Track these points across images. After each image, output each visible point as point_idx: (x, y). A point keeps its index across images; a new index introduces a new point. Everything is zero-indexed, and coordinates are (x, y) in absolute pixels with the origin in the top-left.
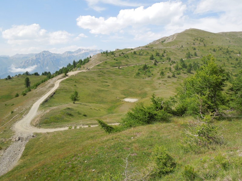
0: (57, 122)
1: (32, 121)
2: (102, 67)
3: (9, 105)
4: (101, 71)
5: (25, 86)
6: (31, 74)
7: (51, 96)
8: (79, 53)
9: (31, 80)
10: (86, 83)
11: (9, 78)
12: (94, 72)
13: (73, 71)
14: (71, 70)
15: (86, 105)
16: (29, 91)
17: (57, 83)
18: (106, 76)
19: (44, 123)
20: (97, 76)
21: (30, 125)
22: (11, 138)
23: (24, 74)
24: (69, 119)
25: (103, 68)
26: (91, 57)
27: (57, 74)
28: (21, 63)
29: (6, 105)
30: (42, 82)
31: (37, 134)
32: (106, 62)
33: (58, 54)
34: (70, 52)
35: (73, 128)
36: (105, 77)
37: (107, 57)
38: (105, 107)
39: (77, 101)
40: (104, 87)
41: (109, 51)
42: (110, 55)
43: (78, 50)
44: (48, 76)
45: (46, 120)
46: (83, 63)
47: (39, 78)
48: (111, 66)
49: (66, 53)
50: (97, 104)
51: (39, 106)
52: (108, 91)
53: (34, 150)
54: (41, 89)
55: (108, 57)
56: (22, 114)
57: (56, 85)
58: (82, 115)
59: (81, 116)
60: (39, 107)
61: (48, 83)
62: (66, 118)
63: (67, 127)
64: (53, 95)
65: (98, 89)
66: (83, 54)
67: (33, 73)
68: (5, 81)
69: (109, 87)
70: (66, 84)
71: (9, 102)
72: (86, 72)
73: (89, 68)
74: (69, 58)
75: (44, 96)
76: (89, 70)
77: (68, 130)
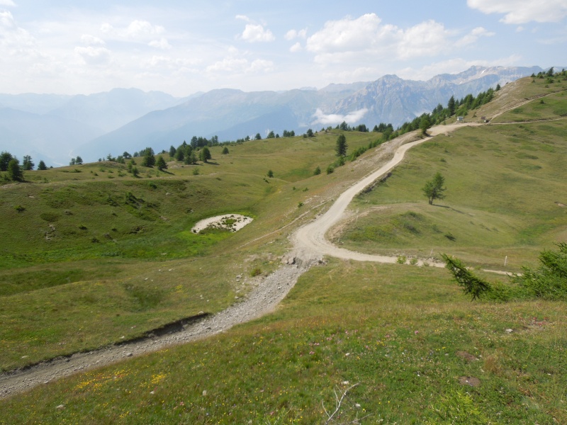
0: (379, 242)
1: (329, 230)
2: (528, 114)
3: (299, 190)
4: (521, 127)
5: (336, 153)
6: (351, 127)
7: (382, 181)
8: (470, 78)
9: (348, 142)
10: (473, 155)
11: (310, 134)
12: (501, 128)
13: (445, 124)
14: (440, 121)
15: (459, 212)
16: (340, 165)
17: (399, 152)
18: (534, 141)
19: (351, 239)
20: (507, 139)
21: (323, 237)
22: (281, 257)
23: (338, 127)
24: (408, 240)
25: (530, 118)
26: (499, 88)
27: (407, 129)
28: (337, 104)
29: (294, 189)
30: (370, 148)
31: (329, 259)
32: (542, 102)
33: (417, 82)
34: (446, 77)
35: (408, 262)
36: (533, 144)
37: (547, 87)
38: (514, 226)
39: (440, 198)
40: (525, 170)
41: (556, 71)
42: (559, 81)
43: (469, 70)
44: (386, 132)
45: (356, 232)
46: (474, 103)
47: (367, 138)
48: (556, 113)
49: (438, 80)
50: (492, 215)
51: (350, 199)
52: (533, 181)
53: (311, 290)
54: (363, 162)
55: (552, 87)
56: (316, 211)
57: (396, 155)
58: (442, 235)
59: (439, 236)
60: (351, 202)
61: (382, 150)
62: (401, 236)
63: (397, 256)
64: (385, 179)
65: (503, 174)
66: (480, 79)
67: (356, 126)
68: (302, 141)
69: (540, 171)
70: (420, 154)
71: (300, 184)
72: (479, 127)
73: (487, 118)
74: (443, 91)
75: (367, 179)
76: (487, 121)
77: (393, 265)
